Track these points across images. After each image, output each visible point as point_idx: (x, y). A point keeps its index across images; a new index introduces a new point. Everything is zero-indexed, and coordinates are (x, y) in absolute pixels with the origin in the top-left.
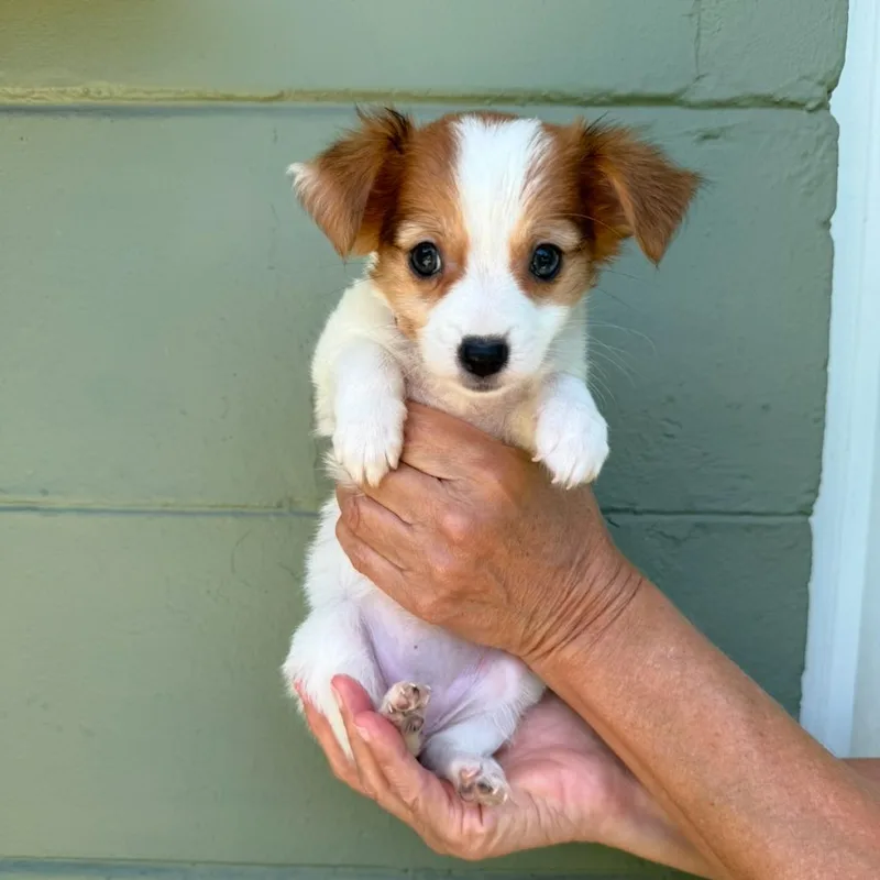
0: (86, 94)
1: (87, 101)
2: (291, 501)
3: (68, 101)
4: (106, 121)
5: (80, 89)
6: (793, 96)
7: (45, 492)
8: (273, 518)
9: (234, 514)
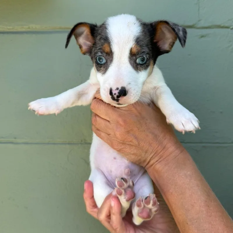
0: (29, 28)
1: (29, 30)
2: (85, 140)
3: (23, 30)
4: (34, 35)
5: (27, 27)
6: (226, 25)
7: (15, 138)
8: (80, 145)
9: (69, 144)
